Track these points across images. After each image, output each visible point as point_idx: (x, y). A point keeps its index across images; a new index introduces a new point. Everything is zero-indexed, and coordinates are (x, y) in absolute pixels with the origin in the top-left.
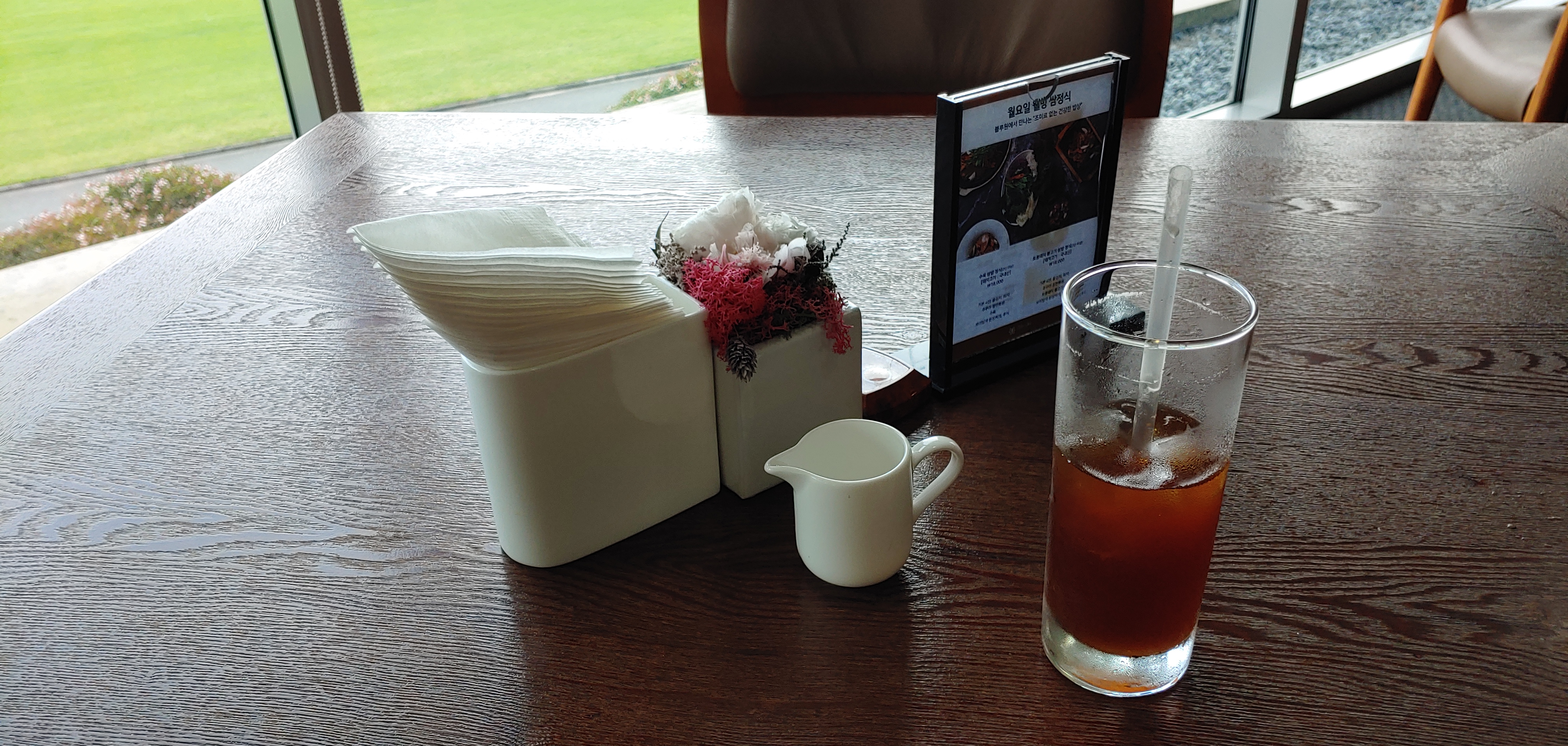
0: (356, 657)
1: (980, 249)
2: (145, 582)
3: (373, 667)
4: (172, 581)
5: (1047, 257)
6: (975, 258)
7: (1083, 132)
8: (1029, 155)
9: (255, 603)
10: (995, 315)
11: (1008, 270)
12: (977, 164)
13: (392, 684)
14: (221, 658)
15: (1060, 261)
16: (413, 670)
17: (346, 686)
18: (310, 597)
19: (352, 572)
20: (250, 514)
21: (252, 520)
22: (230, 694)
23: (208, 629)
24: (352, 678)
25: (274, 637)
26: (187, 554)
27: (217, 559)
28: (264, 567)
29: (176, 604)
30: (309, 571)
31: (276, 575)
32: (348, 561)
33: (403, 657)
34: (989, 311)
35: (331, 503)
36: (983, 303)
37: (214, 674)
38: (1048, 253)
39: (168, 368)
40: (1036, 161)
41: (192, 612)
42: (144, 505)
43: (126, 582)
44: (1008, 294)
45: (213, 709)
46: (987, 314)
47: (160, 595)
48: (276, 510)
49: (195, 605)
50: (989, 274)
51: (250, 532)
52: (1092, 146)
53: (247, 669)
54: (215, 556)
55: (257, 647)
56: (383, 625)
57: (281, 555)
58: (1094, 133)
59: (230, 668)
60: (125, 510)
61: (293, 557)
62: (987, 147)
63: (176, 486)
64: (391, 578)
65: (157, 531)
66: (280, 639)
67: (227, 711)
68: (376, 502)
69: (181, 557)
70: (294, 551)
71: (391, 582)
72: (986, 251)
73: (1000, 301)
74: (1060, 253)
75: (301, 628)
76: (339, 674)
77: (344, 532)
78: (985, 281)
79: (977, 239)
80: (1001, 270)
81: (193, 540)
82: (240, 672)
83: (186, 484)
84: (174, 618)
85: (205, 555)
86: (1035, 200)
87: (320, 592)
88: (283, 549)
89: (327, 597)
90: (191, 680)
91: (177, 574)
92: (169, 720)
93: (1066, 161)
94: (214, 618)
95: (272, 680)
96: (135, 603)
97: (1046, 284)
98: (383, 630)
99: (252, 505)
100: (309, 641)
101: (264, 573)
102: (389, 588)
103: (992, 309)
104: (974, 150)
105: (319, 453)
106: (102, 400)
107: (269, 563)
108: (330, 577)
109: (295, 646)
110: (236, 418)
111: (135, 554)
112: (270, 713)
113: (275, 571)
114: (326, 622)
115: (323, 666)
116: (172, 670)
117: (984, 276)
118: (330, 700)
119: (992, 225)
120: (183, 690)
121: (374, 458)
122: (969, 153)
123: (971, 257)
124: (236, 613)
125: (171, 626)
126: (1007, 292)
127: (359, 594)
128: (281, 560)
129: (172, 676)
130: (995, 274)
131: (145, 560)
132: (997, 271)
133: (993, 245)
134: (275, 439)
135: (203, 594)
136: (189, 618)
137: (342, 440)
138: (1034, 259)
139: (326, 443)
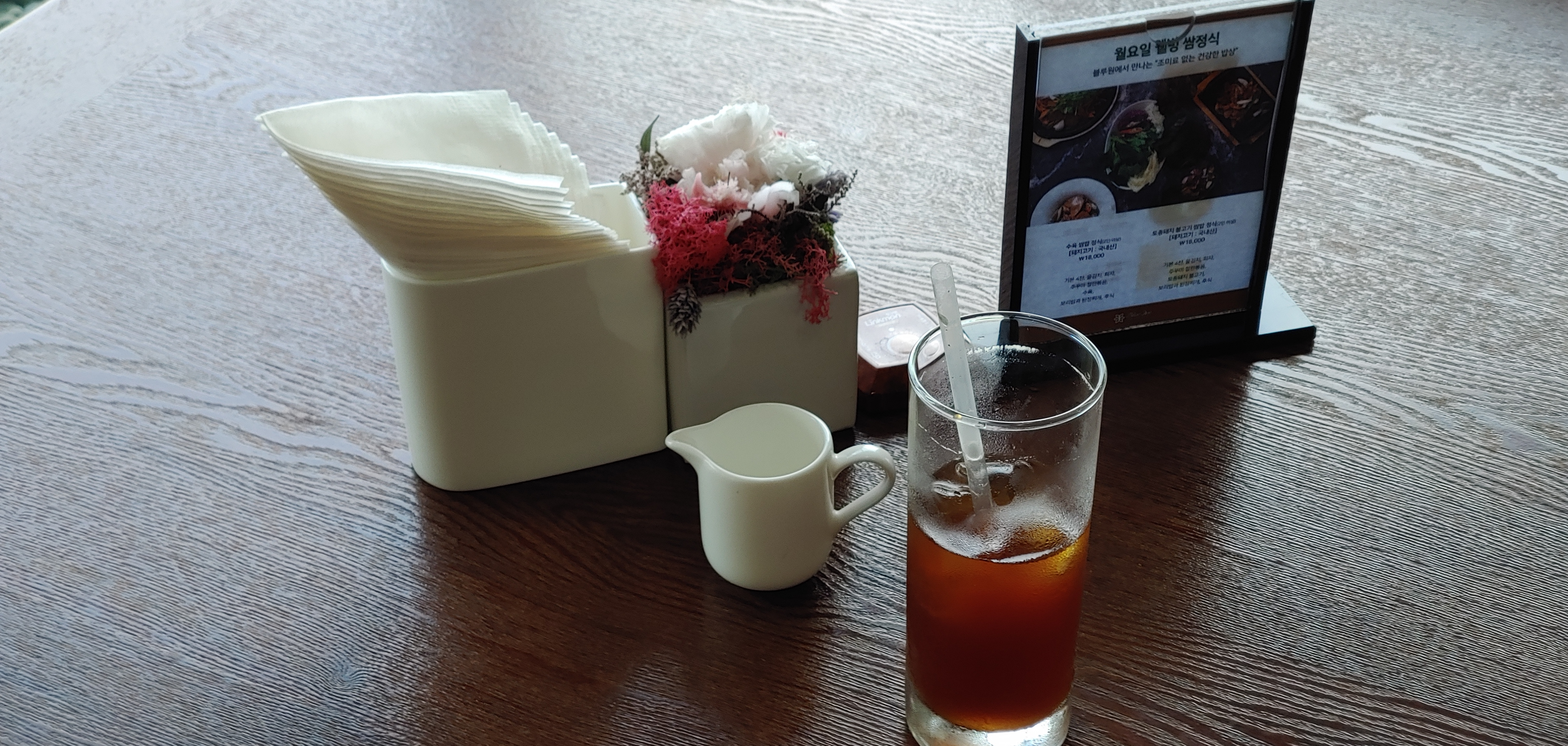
0: (220, 542)
1: (1068, 213)
2: (35, 412)
3: (234, 556)
4: (62, 418)
5: (1175, 233)
6: (1061, 224)
7: (1241, 85)
8: (1150, 107)
9: (138, 461)
10: (1091, 295)
11: (1112, 243)
12: (1066, 112)
13: (247, 577)
14: (90, 512)
15: (1197, 241)
16: (272, 568)
17: (201, 569)
18: (195, 467)
19: (247, 448)
20: (160, 357)
21: (161, 365)
22: (89, 551)
23: (85, 478)
24: (210, 563)
25: (147, 502)
26: (85, 390)
27: (113, 403)
28: (159, 423)
29: (60, 443)
30: (203, 438)
31: (169, 435)
32: (248, 436)
33: (267, 552)
34: (1082, 289)
35: (252, 364)
36: (1072, 279)
37: (81, 526)
38: (1178, 230)
39: (119, 147)
40: (1162, 113)
41: (74, 455)
42: (54, 322)
43: (18, 407)
44: (1113, 273)
45: (69, 562)
46: (1079, 293)
47: (47, 430)
48: (189, 358)
49: (79, 448)
50: (1081, 245)
51: (154, 378)
52: (1256, 102)
53: (111, 529)
54: (113, 398)
55: (127, 508)
56: (260, 514)
57: (179, 413)
58: (1259, 86)
59: (96, 524)
60: (35, 324)
61: (193, 418)
62: (1081, 92)
63: (93, 305)
64: (284, 465)
65: (62, 355)
66: (152, 506)
67: (81, 567)
68: (299, 374)
69: (78, 392)
70: (194, 411)
71: (283, 469)
72: (1078, 217)
73: (1098, 279)
74: (1198, 231)
75: (176, 499)
76: (198, 556)
77: (255, 402)
78: (1075, 253)
79: (1064, 201)
80: (1101, 242)
81: (96, 374)
82: (105, 530)
83: (104, 306)
84: (55, 459)
85: (102, 395)
86: (1159, 161)
87: (208, 464)
88: (183, 406)
89: (213, 471)
90: (56, 527)
91: (70, 410)
92: (26, 562)
93: (1214, 119)
94: (94, 468)
95: (133, 547)
96: (22, 433)
97: (1174, 267)
98: (257, 520)
99: (167, 347)
100: (180, 514)
101: (156, 429)
102: (280, 475)
103: (1087, 289)
104: (1060, 95)
105: (257, 299)
106: (39, 176)
107: (165, 419)
108: (223, 450)
109: (165, 517)
110: (178, 233)
111: (33, 377)
112: (121, 579)
113: (168, 430)
114: (202, 498)
115: (186, 544)
116: (41, 512)
117: (1075, 246)
118: (181, 580)
119: (1088, 185)
120: (46, 536)
121: (315, 319)
122: (1053, 98)
123: (1055, 220)
124: (116, 468)
125: (51, 466)
126: (1111, 270)
127: (246, 475)
128: (179, 419)
129: (40, 519)
130: (1090, 246)
131: (42, 387)
132: (1094, 243)
133: (1088, 209)
134: (214, 271)
135: (90, 439)
136: (70, 462)
137: (287, 290)
138: (1154, 233)
139: (269, 288)
